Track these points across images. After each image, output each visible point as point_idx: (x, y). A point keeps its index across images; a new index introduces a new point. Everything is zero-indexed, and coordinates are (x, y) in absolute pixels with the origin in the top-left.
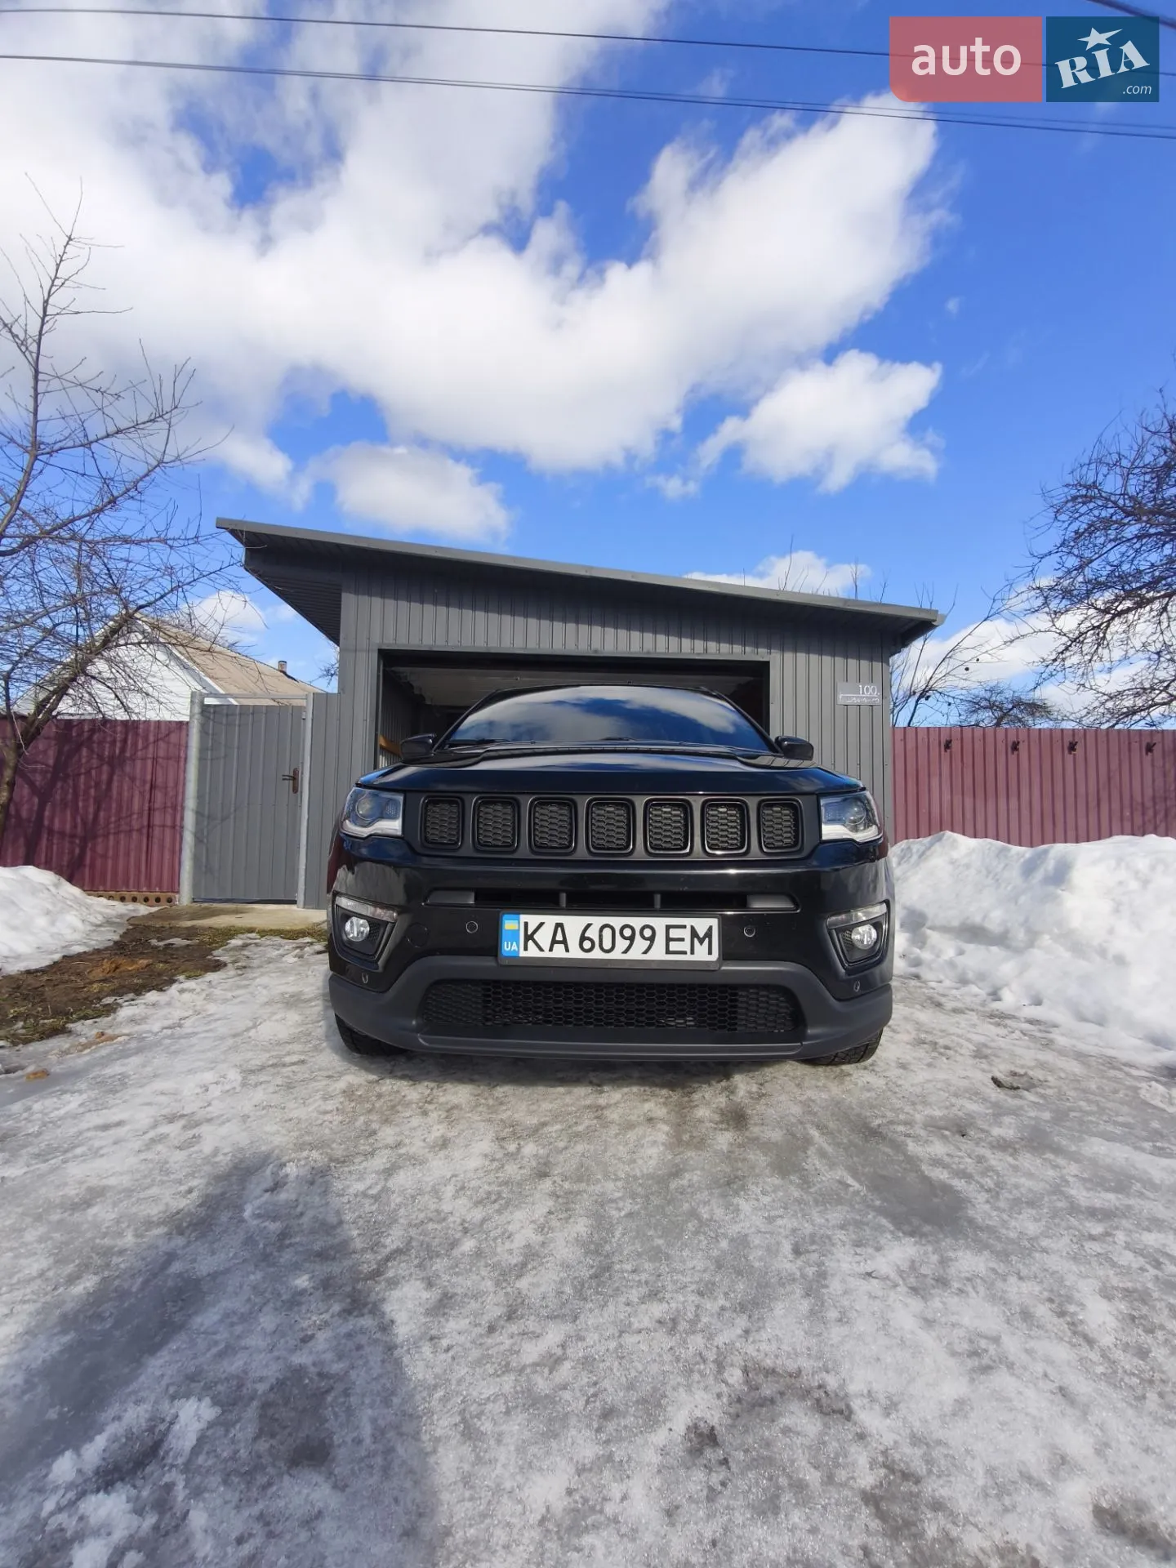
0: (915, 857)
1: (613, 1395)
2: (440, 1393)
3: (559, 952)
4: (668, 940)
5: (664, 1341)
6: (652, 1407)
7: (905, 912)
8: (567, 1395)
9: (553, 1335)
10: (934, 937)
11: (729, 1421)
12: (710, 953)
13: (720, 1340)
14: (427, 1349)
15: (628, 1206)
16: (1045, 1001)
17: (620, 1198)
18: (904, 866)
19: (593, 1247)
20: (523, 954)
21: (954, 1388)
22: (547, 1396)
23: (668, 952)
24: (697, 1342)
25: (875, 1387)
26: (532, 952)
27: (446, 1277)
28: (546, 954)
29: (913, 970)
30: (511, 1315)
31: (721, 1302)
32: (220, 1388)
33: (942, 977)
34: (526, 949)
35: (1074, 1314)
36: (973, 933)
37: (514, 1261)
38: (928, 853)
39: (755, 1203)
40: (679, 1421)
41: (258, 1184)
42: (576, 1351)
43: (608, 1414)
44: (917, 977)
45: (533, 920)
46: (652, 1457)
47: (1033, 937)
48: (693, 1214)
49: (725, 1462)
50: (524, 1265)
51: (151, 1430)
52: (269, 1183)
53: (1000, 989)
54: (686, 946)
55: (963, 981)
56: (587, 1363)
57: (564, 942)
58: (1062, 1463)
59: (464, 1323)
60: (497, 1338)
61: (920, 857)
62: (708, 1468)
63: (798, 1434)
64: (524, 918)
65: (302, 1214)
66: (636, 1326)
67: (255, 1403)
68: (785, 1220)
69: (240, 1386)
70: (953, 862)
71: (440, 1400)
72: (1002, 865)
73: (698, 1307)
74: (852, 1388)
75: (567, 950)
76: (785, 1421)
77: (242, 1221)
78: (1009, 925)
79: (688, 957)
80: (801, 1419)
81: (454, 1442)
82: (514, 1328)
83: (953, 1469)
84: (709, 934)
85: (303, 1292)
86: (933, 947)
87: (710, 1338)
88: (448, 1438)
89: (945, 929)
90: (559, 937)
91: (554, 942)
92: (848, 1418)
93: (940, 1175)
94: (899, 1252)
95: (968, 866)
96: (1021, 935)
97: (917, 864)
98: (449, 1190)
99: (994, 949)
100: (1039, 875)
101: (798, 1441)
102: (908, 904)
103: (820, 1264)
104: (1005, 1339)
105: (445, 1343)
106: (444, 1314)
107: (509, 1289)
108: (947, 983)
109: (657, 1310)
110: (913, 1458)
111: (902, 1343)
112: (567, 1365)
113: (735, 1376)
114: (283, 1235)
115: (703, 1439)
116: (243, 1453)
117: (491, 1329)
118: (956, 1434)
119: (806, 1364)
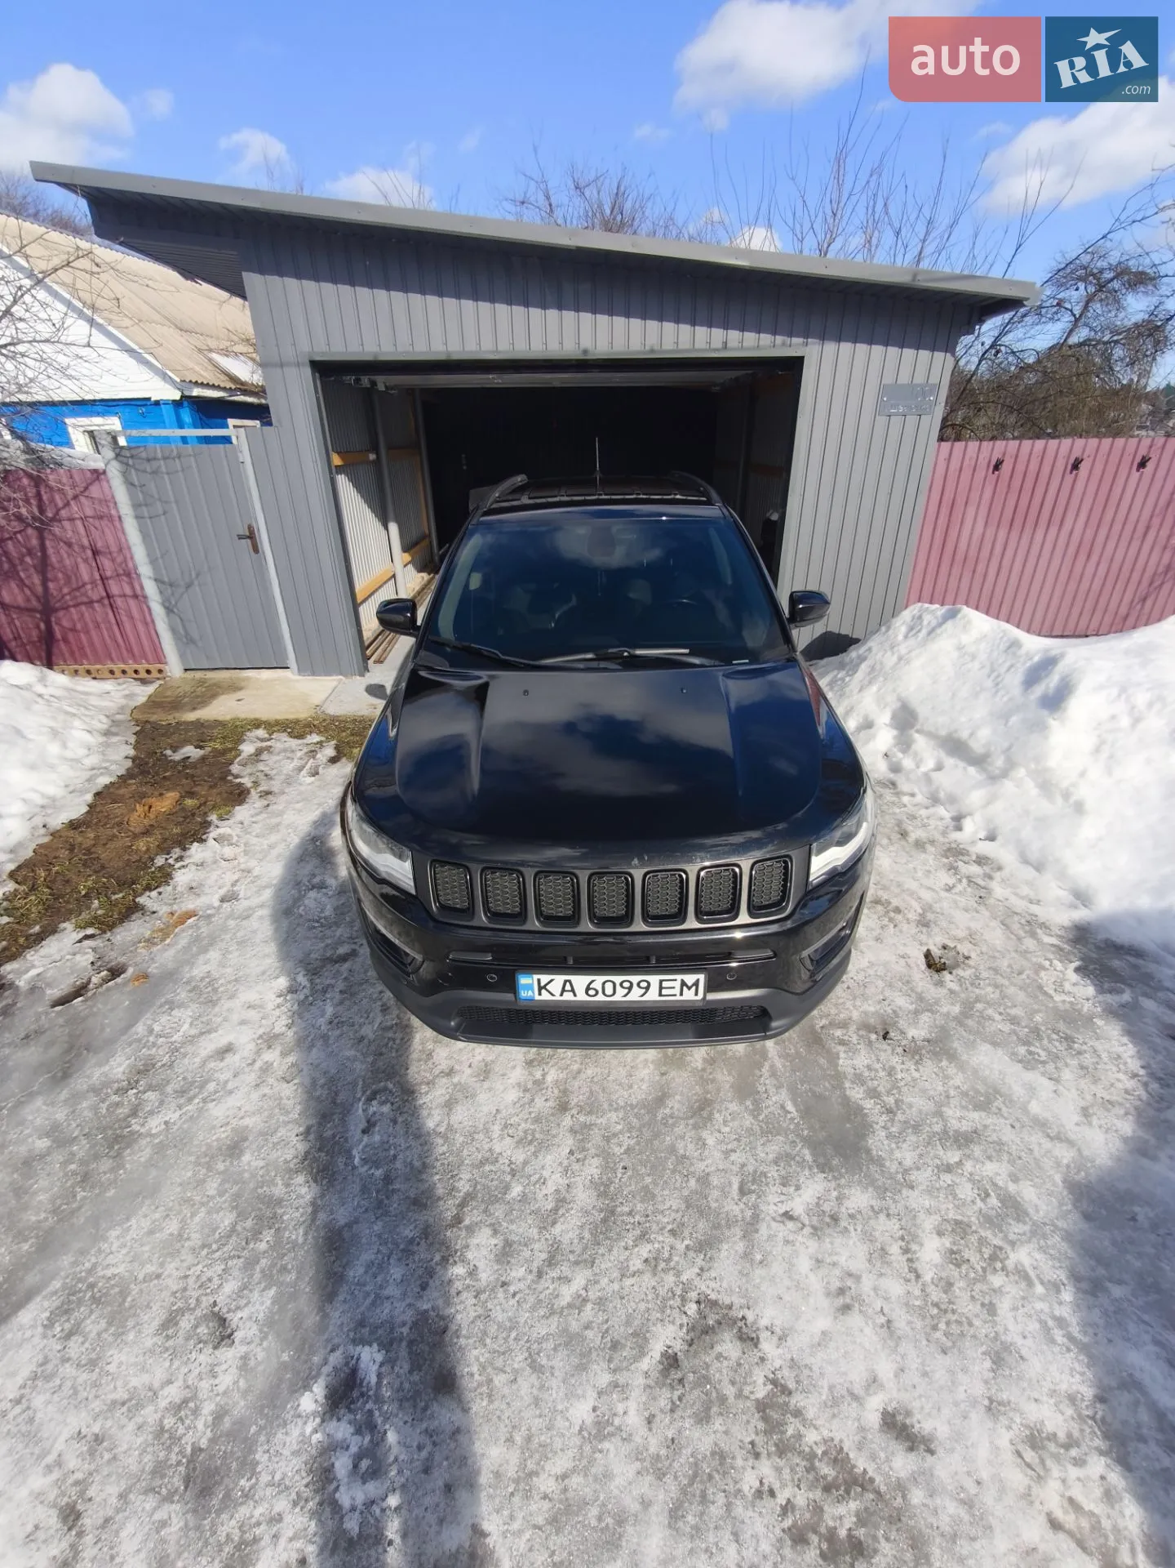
0: (924, 632)
1: (619, 1331)
2: (513, 1335)
3: (568, 996)
4: (661, 988)
5: (648, 1280)
6: (641, 1339)
7: (899, 704)
8: (589, 1334)
9: (579, 1280)
10: (920, 742)
11: (686, 1348)
12: (696, 994)
13: (684, 1278)
14: (501, 1294)
15: (627, 1142)
16: (999, 838)
17: (621, 1132)
18: (912, 642)
19: (603, 1189)
20: (537, 997)
21: (823, 1323)
22: (578, 1334)
23: (660, 995)
24: (670, 1279)
25: (777, 1322)
26: (545, 996)
27: (505, 1224)
28: (558, 998)
29: (892, 776)
30: (551, 1262)
31: (687, 1242)
32: (380, 1332)
33: (916, 790)
34: (540, 994)
35: (915, 1252)
36: (955, 746)
37: (549, 1208)
38: (939, 631)
39: (718, 1135)
40: (656, 1349)
41: (356, 1125)
42: (593, 1294)
43: (615, 1346)
44: (894, 784)
45: (545, 978)
46: (640, 1381)
47: (1010, 765)
48: (672, 1149)
49: (681, 1381)
50: (556, 1210)
51: (347, 1364)
52: (363, 1125)
53: (965, 817)
54: (677, 991)
55: (935, 800)
56: (601, 1302)
57: (573, 990)
58: (873, 1382)
59: (521, 1272)
60: (543, 1284)
61: (929, 633)
62: (672, 1388)
63: (726, 1358)
64: (536, 977)
65: (395, 1157)
66: (632, 1269)
67: (404, 1344)
68: (738, 1154)
69: (392, 1329)
70: (960, 648)
71: (515, 1339)
72: (1008, 664)
73: (672, 1248)
74: (763, 1322)
75: (575, 995)
76: (718, 1348)
77: (354, 1168)
78: (993, 749)
79: (678, 998)
80: (728, 1346)
81: (526, 1373)
82: (554, 1274)
83: (811, 1388)
84: (696, 984)
85: (411, 1241)
86: (916, 754)
87: (678, 1274)
88: (523, 1370)
89: (931, 735)
90: (568, 987)
91: (563, 990)
92: (756, 1346)
93: (856, 1094)
94: (812, 1189)
95: (974, 657)
96: (999, 762)
97: (924, 644)
98: (496, 1129)
99: (972, 770)
100: (1039, 690)
101: (725, 1363)
102: (903, 695)
103: (755, 1207)
104: (864, 1279)
105: (512, 1289)
106: (509, 1262)
107: (548, 1236)
108: (919, 798)
109: (645, 1251)
110: (788, 1377)
111: (798, 1287)
112: (589, 1306)
113: (692, 1308)
114: (388, 1179)
115: (671, 1361)
116: (407, 1386)
117: (540, 1274)
118: (816, 1361)
119: (737, 1301)
